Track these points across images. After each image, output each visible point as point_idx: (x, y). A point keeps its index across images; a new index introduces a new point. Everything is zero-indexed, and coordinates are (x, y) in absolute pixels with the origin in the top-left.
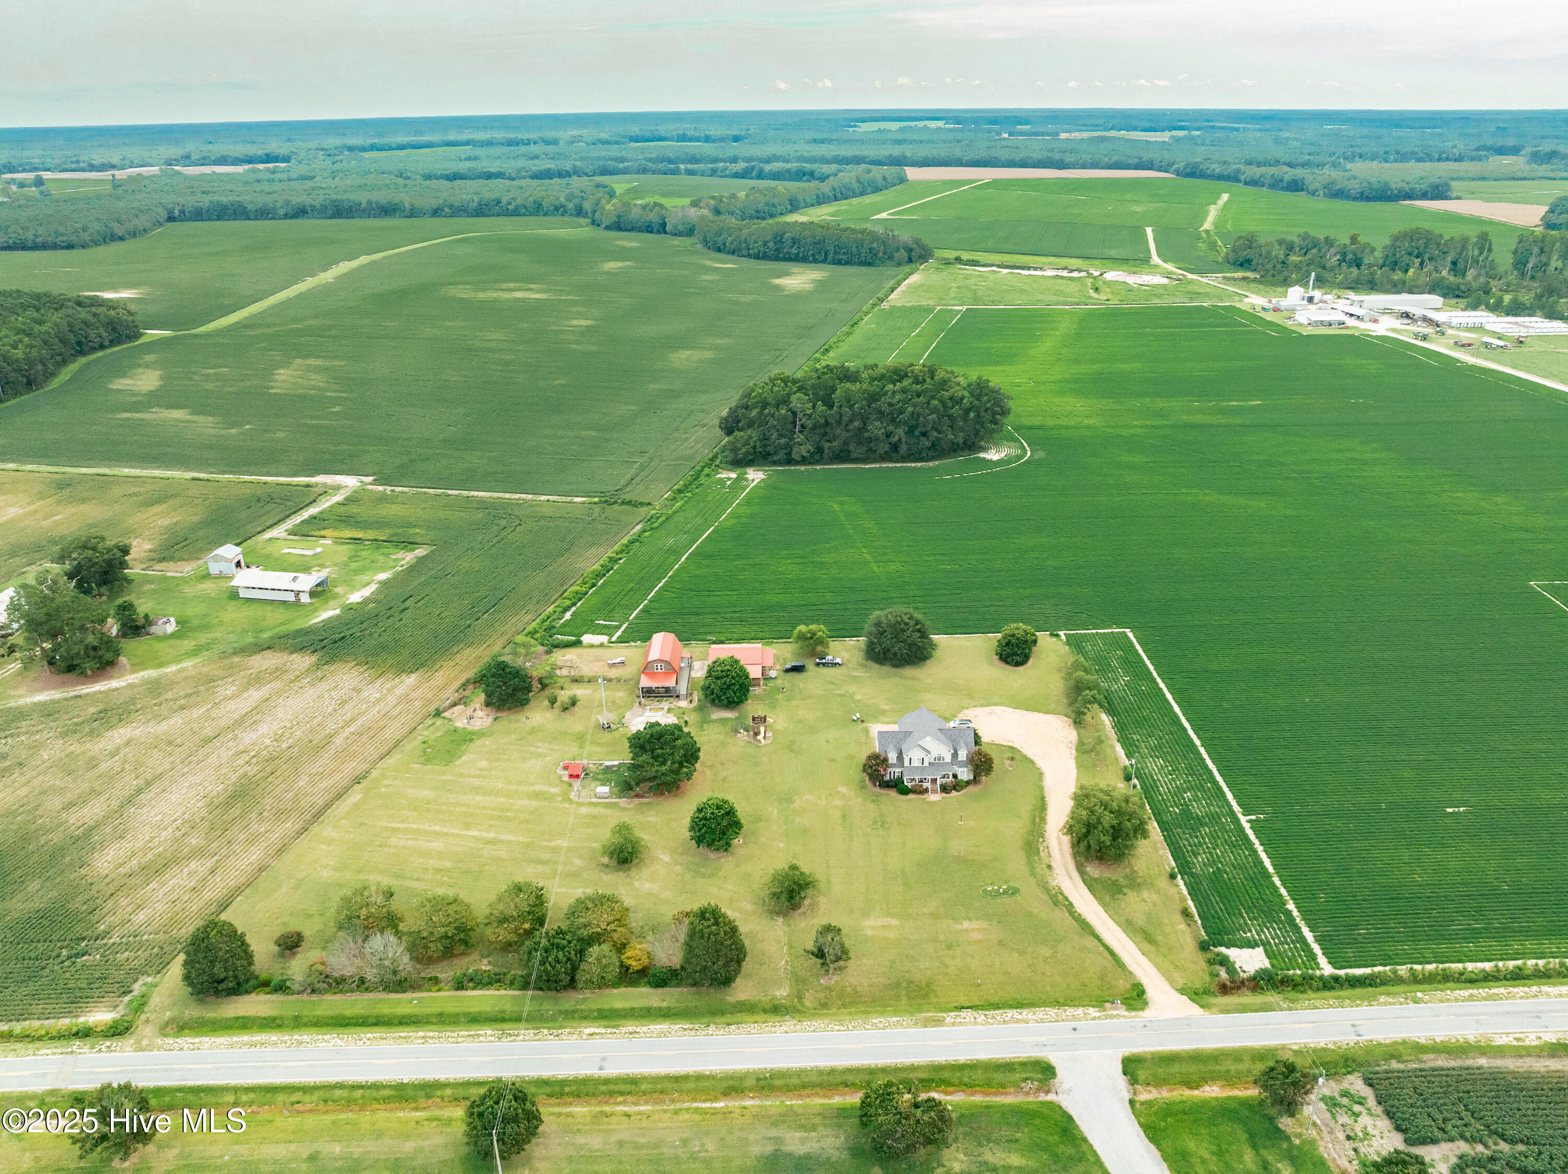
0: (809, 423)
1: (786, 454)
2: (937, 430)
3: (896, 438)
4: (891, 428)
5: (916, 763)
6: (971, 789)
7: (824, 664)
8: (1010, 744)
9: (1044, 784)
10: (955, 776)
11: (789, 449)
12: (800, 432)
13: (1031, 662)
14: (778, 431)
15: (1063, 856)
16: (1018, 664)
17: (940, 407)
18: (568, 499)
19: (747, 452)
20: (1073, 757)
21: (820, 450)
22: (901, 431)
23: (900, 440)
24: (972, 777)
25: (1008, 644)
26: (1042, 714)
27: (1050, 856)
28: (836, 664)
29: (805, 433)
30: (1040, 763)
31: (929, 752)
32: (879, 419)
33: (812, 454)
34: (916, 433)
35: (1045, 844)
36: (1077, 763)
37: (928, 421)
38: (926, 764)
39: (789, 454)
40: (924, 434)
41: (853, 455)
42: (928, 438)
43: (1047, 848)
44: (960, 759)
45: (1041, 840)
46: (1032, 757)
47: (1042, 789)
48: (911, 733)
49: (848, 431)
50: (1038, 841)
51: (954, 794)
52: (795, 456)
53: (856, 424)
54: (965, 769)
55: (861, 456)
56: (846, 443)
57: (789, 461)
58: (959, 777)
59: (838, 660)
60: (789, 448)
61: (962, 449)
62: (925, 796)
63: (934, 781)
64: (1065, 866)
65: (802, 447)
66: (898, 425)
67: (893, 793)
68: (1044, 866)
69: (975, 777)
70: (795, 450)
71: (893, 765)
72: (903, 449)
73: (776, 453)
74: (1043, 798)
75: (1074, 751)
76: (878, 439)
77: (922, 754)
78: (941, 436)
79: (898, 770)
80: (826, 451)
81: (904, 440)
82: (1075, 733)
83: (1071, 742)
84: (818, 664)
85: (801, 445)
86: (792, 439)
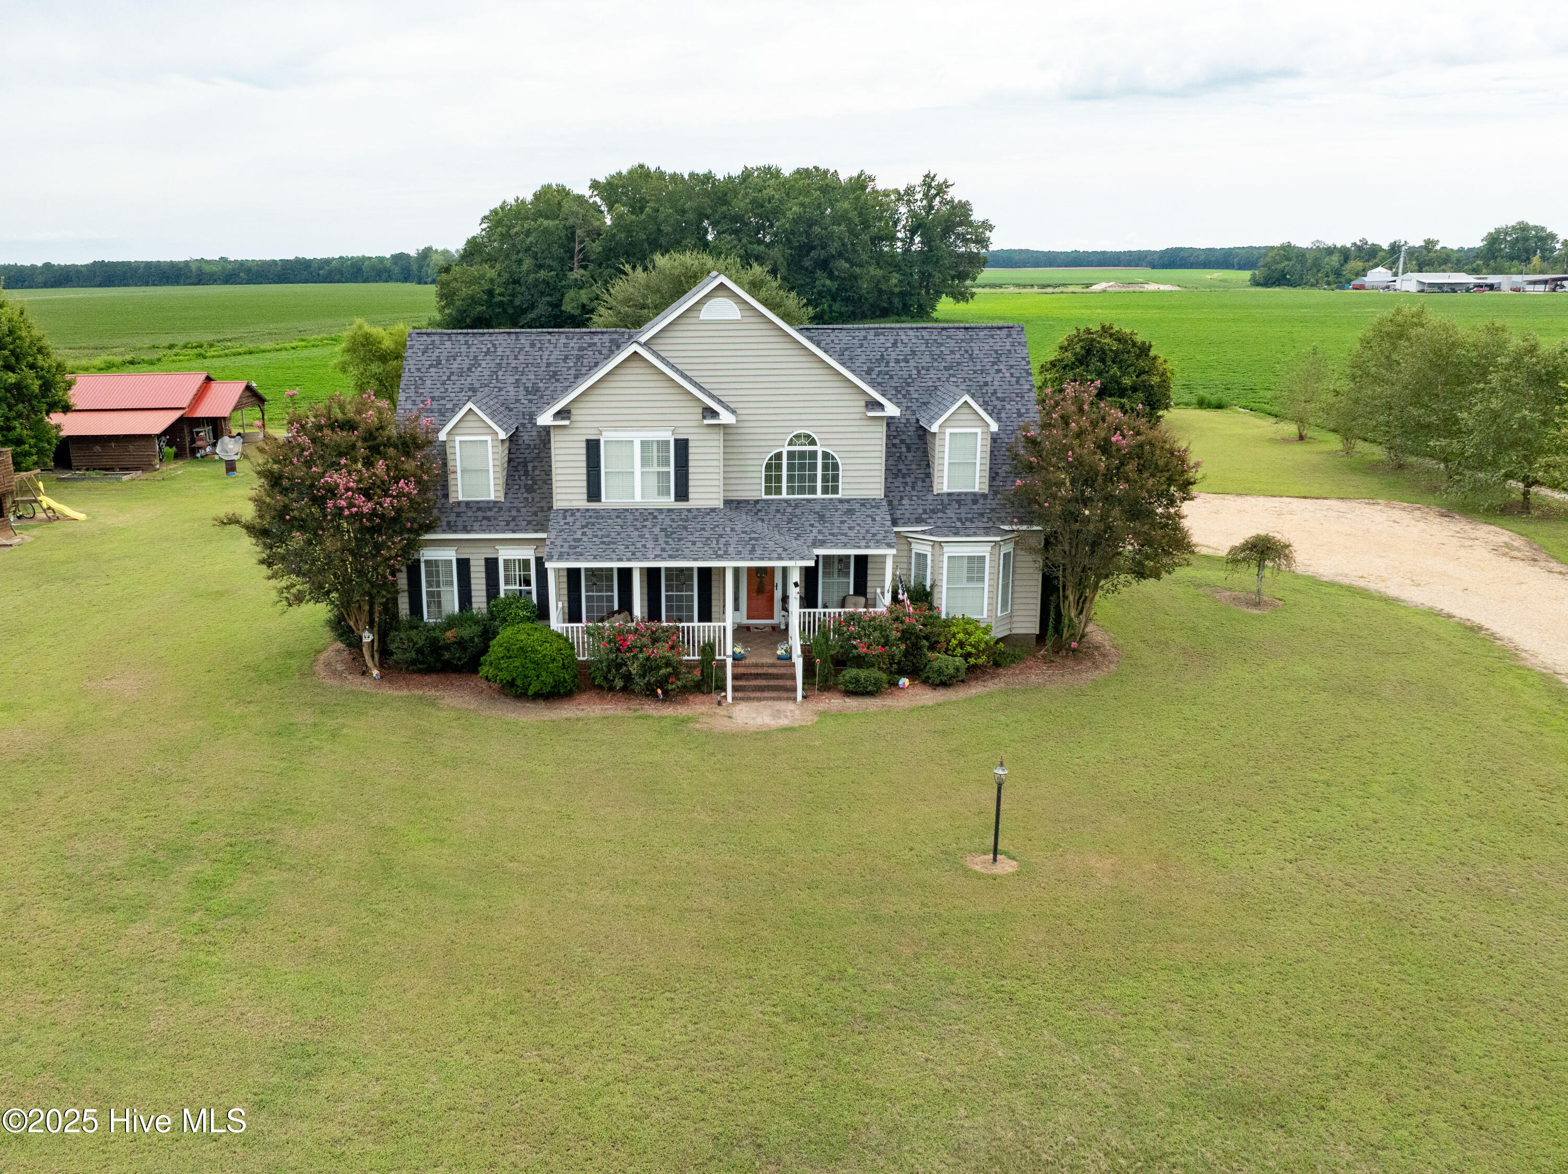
0: (596, 247)
1: (549, 304)
2: (847, 260)
11: (558, 295)
12: (581, 266)
14: (534, 258)
19: (472, 298)
29: (591, 266)
34: (807, 263)
37: (830, 239)
39: (557, 305)
40: (824, 265)
42: (831, 276)
52: (568, 307)
60: (555, 290)
65: (582, 292)
70: (570, 294)
78: (857, 270)
85: (581, 288)
86: (562, 276)
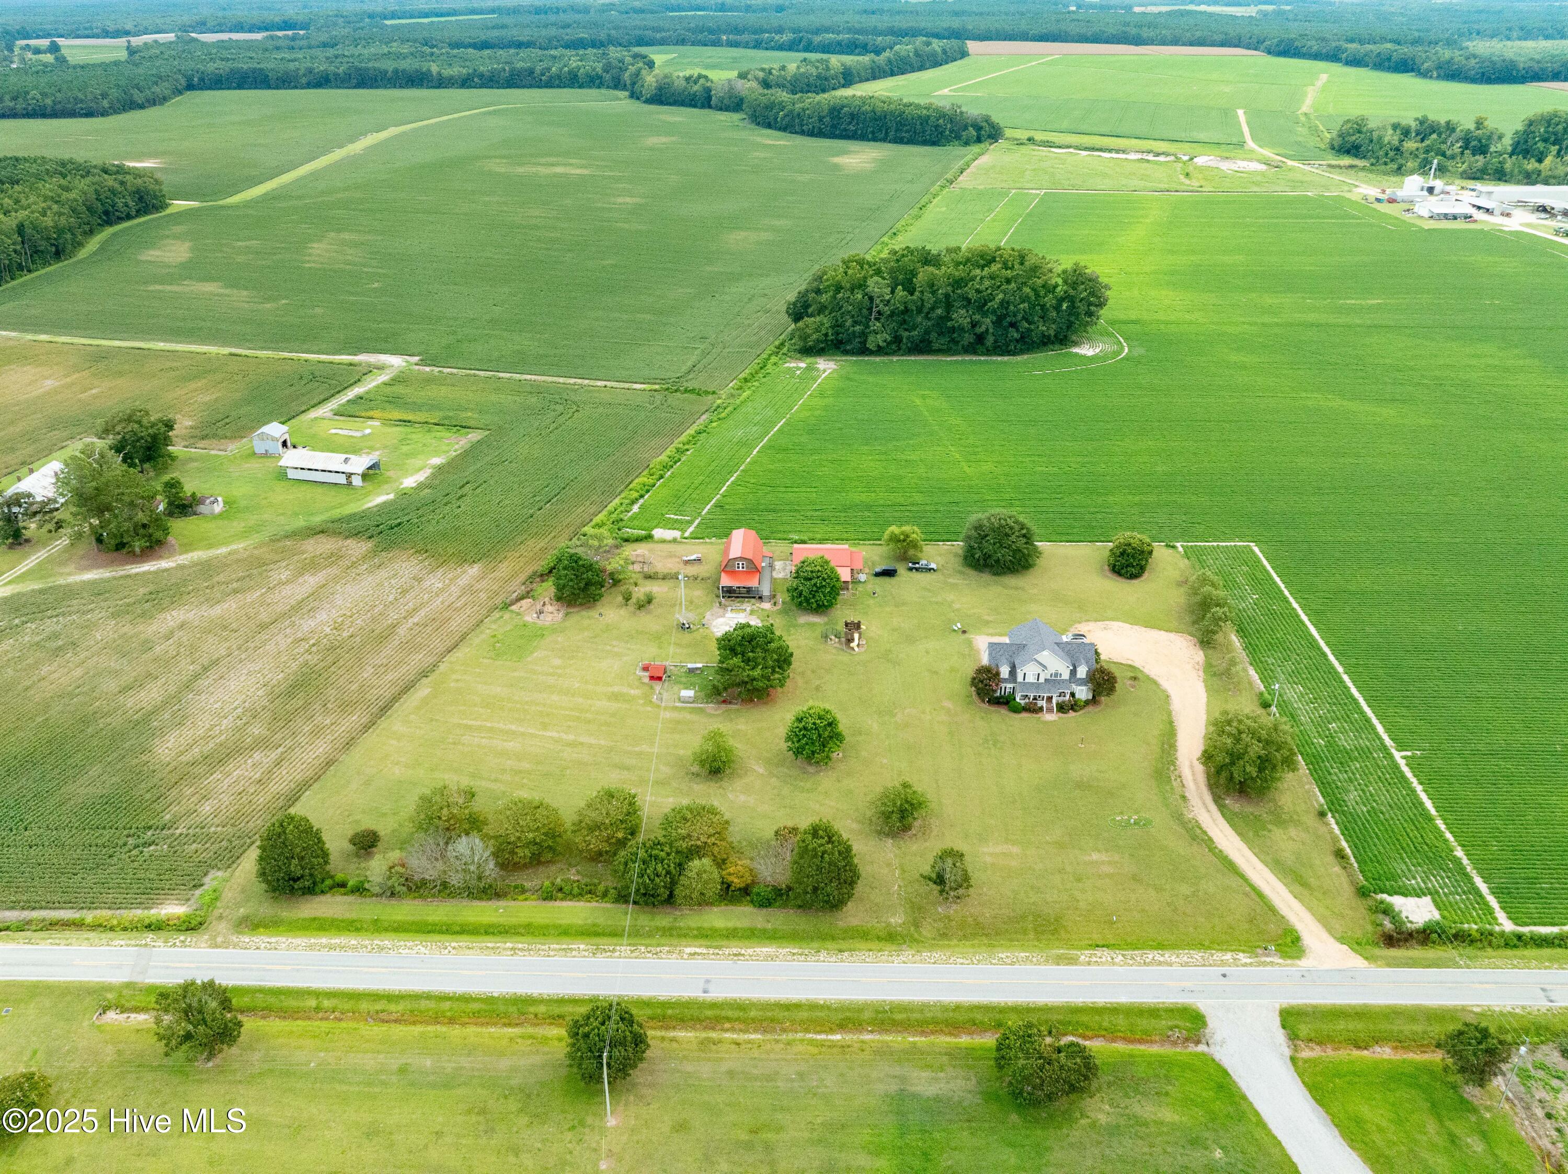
0: (887, 310)
1: (860, 343)
2: (1028, 321)
3: (983, 328)
4: (977, 317)
5: (1031, 679)
6: (1090, 708)
7: (917, 569)
8: (1130, 663)
9: (1171, 708)
10: (1073, 695)
11: (863, 338)
12: (877, 319)
13: (1146, 575)
14: (853, 316)
15: (1198, 788)
16: (1133, 577)
17: (1032, 294)
18: (627, 385)
19: (817, 340)
20: (1201, 679)
21: (897, 340)
22: (987, 322)
23: (987, 330)
24: (1090, 697)
25: (1122, 554)
26: (1163, 632)
27: (1183, 786)
28: (930, 569)
29: (882, 320)
30: (1165, 684)
31: (1045, 667)
32: (964, 307)
33: (889, 344)
34: (1005, 324)
35: (1176, 773)
36: (1206, 686)
37: (1018, 311)
38: (1042, 680)
39: (865, 342)
40: (1012, 325)
41: (936, 346)
42: (1017, 330)
43: (1180, 777)
44: (1078, 676)
45: (1172, 768)
46: (1155, 678)
47: (1169, 714)
48: (1024, 646)
49: (929, 319)
50: (1168, 769)
51: (1072, 714)
52: (871, 345)
53: (939, 311)
54: (1084, 688)
55: (941, 347)
56: (927, 332)
57: (864, 351)
58: (1077, 696)
59: (933, 566)
60: (864, 335)
61: (1053, 343)
62: (1040, 715)
63: (1050, 699)
64: (1201, 798)
65: (878, 336)
66: (985, 314)
67: (1003, 711)
68: (1178, 797)
69: (1094, 697)
70: (871, 338)
71: (1005, 680)
72: (990, 340)
73: (849, 341)
74: (1171, 723)
75: (1201, 673)
76: (963, 329)
77: (1038, 669)
78: (1032, 327)
79: (1010, 686)
80: (904, 340)
81: (991, 331)
82: (1201, 653)
83: (1198, 663)
84: (911, 569)
85: (877, 333)
86: (868, 327)
